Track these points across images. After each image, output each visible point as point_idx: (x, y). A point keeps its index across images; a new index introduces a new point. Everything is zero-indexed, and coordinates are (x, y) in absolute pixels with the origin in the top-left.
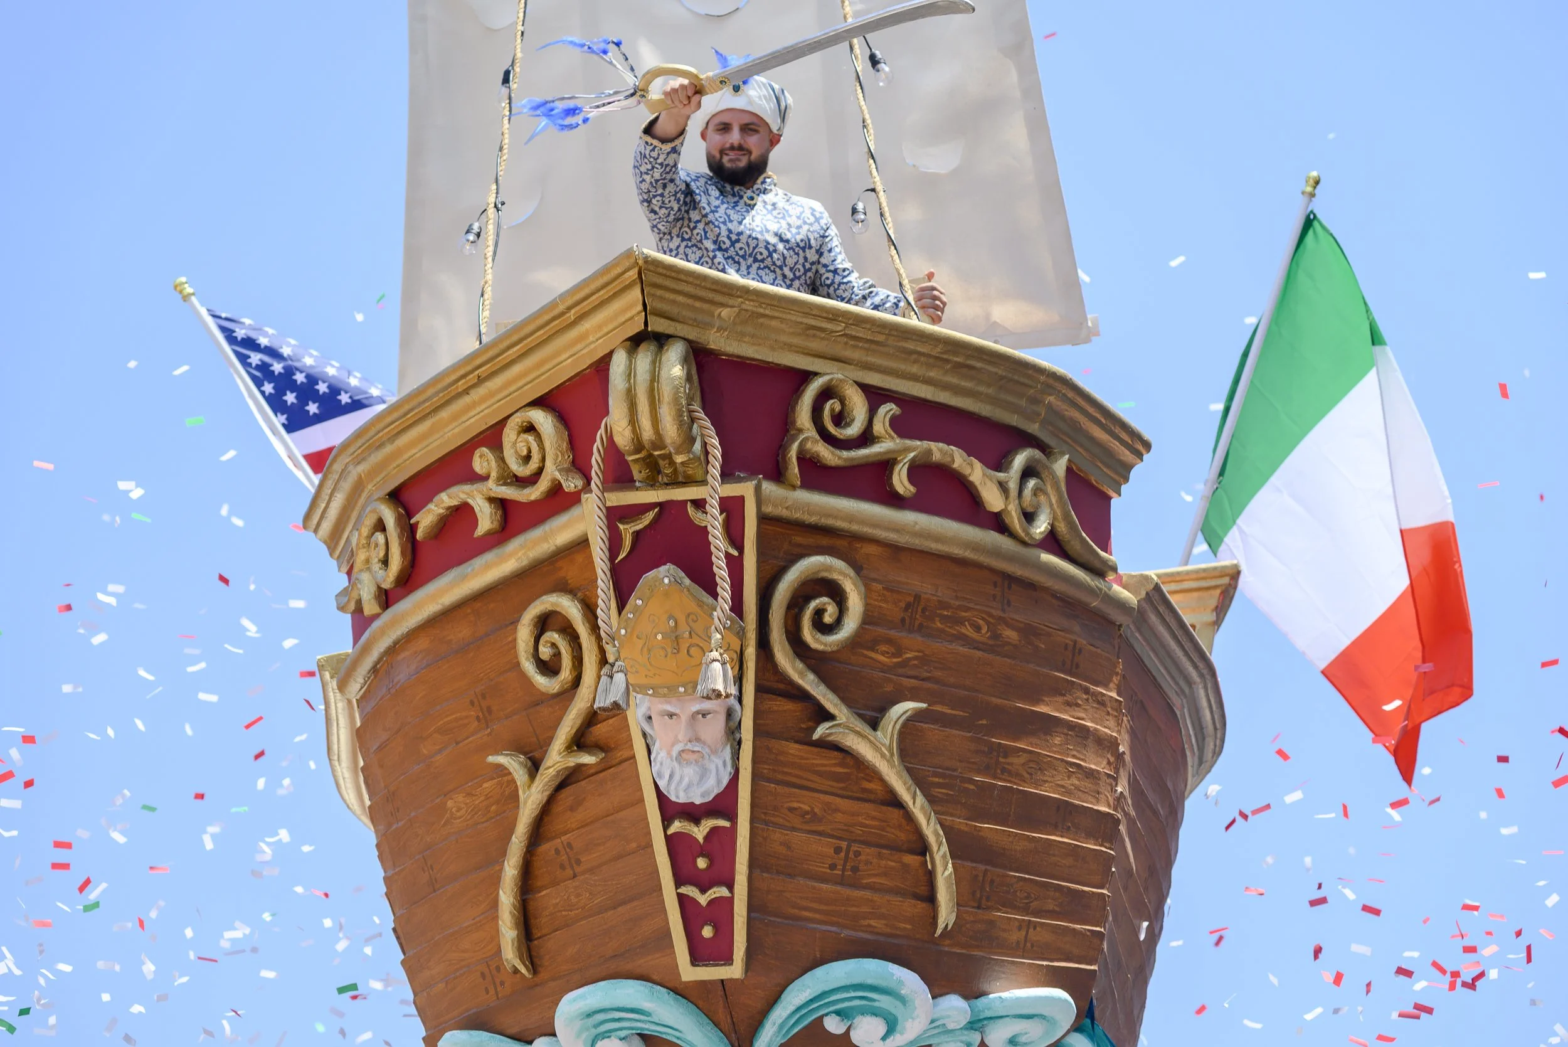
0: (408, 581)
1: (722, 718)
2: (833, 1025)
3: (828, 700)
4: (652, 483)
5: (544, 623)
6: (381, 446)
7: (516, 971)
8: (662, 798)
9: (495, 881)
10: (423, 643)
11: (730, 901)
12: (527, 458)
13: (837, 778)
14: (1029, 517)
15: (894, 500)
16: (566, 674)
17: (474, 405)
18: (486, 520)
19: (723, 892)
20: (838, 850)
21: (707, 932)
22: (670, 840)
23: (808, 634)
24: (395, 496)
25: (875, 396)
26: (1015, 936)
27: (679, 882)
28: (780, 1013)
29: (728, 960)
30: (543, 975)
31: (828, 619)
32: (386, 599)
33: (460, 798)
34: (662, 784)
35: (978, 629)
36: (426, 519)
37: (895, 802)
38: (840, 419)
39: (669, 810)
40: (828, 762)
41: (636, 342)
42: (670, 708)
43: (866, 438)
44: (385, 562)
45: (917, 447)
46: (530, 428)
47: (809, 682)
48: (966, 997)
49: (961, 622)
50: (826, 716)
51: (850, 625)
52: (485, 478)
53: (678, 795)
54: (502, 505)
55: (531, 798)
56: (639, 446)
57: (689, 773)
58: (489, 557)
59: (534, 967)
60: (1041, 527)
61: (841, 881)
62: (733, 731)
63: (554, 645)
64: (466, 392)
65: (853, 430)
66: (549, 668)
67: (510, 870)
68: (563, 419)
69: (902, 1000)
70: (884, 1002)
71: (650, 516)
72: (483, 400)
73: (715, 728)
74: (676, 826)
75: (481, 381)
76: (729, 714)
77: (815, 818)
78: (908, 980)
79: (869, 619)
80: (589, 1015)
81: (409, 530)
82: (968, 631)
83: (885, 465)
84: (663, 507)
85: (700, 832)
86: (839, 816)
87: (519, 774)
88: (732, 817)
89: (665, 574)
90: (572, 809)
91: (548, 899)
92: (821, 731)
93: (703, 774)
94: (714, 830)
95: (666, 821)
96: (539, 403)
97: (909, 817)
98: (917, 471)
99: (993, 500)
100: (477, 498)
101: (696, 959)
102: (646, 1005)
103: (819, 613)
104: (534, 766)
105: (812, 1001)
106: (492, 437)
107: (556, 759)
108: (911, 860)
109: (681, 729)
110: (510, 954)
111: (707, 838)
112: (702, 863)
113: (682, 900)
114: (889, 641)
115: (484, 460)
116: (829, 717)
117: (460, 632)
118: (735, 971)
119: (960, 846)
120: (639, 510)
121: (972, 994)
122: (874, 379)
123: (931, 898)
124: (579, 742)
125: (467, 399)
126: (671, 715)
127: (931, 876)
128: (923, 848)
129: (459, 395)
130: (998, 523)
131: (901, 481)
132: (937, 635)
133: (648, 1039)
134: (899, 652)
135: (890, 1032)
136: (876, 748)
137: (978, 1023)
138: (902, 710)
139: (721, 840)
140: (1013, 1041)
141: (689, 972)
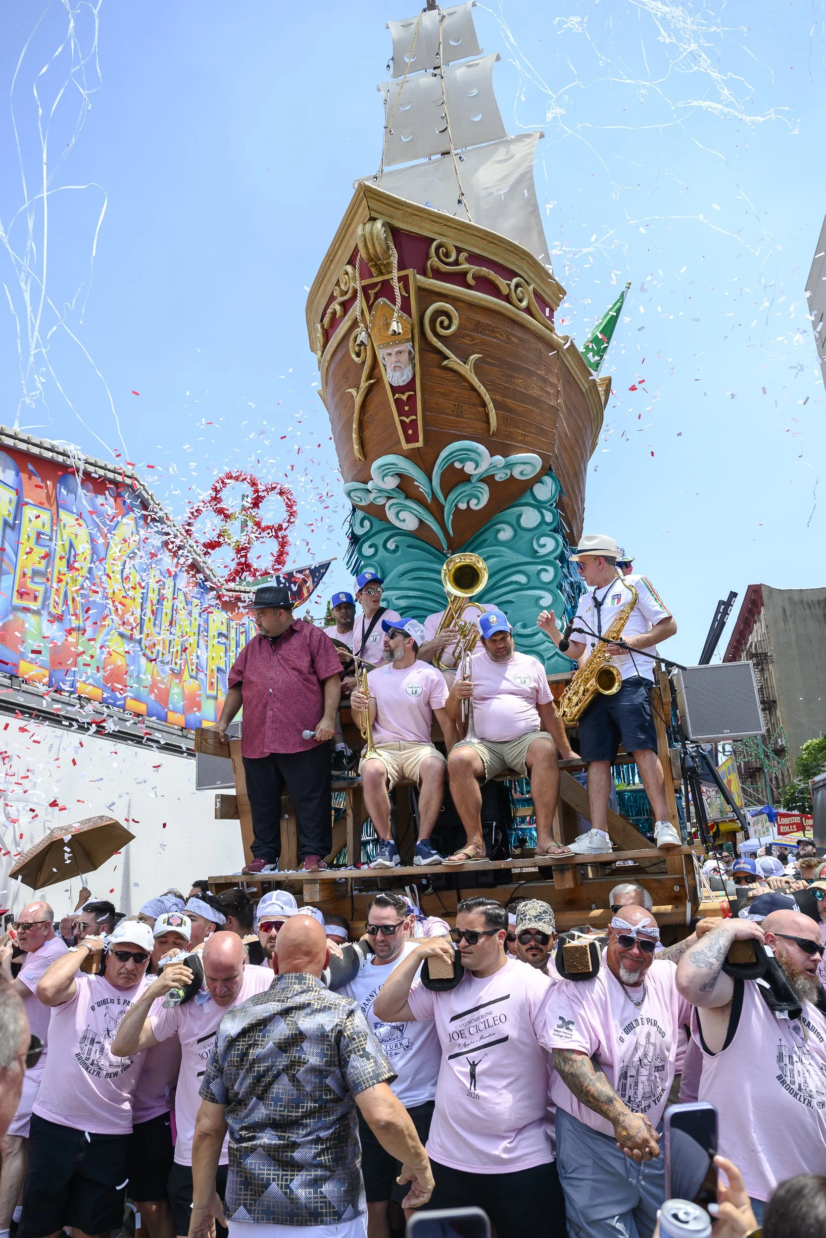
0: (326, 344)
1: (407, 355)
2: (458, 465)
3: (448, 353)
4: (381, 274)
7: (360, 459)
8: (391, 385)
9: (352, 429)
10: (333, 360)
11: (416, 420)
12: (346, 284)
13: (453, 381)
14: (521, 301)
15: (469, 287)
16: (363, 355)
18: (339, 312)
19: (414, 417)
20: (455, 405)
21: (410, 432)
22: (396, 401)
23: (439, 329)
24: (321, 320)
25: (459, 250)
26: (520, 438)
27: (400, 415)
28: (439, 461)
29: (418, 441)
30: (368, 459)
31: (446, 323)
32: (323, 351)
34: (391, 381)
35: (502, 335)
36: (327, 321)
37: (473, 389)
38: (447, 255)
39: (395, 390)
40: (450, 375)
41: (367, 222)
42: (389, 351)
43: (456, 263)
44: (320, 341)
45: (474, 269)
46: (346, 273)
47: (439, 345)
48: (504, 457)
49: (496, 332)
50: (447, 358)
51: (453, 328)
52: (338, 297)
53: (396, 384)
54: (342, 304)
55: (359, 400)
56: (371, 260)
57: (398, 374)
58: (342, 324)
59: (366, 459)
60: (524, 304)
61: (457, 416)
62: (412, 359)
65: (452, 259)
67: (355, 425)
68: (354, 267)
69: (479, 454)
70: (473, 455)
71: (379, 286)
73: (405, 357)
74: (397, 396)
75: (332, 261)
76: (410, 353)
77: (446, 395)
78: (481, 448)
79: (460, 327)
80: (380, 468)
81: (324, 327)
82: (499, 336)
83: (464, 274)
84: (383, 282)
85: (404, 397)
86: (454, 394)
87: (354, 393)
88: (414, 390)
89: (382, 302)
90: (371, 402)
91: (366, 432)
92: (445, 363)
93: (403, 375)
94: (409, 396)
96: (347, 264)
97: (479, 394)
98: (475, 278)
99: (505, 291)
100: (336, 305)
101: (408, 442)
102: (396, 462)
103: (442, 323)
104: (358, 391)
105: (448, 456)
106: (338, 282)
107: (364, 385)
108: (481, 408)
109: (396, 358)
110: (357, 454)
111: (408, 398)
112: (406, 408)
113: (402, 421)
114: (469, 336)
115: (337, 292)
117: (338, 354)
118: (420, 444)
119: (497, 405)
120: (376, 284)
121: (506, 455)
122: (459, 245)
123: (488, 422)
124: (370, 377)
125: (329, 273)
126: (390, 354)
127: (487, 415)
128: (484, 405)
130: (507, 299)
131: (470, 279)
132: (488, 335)
133: (400, 475)
134: (473, 339)
135: (477, 467)
136: (467, 369)
137: (508, 466)
138: (474, 357)
139: (412, 399)
140: (522, 473)
141: (405, 446)
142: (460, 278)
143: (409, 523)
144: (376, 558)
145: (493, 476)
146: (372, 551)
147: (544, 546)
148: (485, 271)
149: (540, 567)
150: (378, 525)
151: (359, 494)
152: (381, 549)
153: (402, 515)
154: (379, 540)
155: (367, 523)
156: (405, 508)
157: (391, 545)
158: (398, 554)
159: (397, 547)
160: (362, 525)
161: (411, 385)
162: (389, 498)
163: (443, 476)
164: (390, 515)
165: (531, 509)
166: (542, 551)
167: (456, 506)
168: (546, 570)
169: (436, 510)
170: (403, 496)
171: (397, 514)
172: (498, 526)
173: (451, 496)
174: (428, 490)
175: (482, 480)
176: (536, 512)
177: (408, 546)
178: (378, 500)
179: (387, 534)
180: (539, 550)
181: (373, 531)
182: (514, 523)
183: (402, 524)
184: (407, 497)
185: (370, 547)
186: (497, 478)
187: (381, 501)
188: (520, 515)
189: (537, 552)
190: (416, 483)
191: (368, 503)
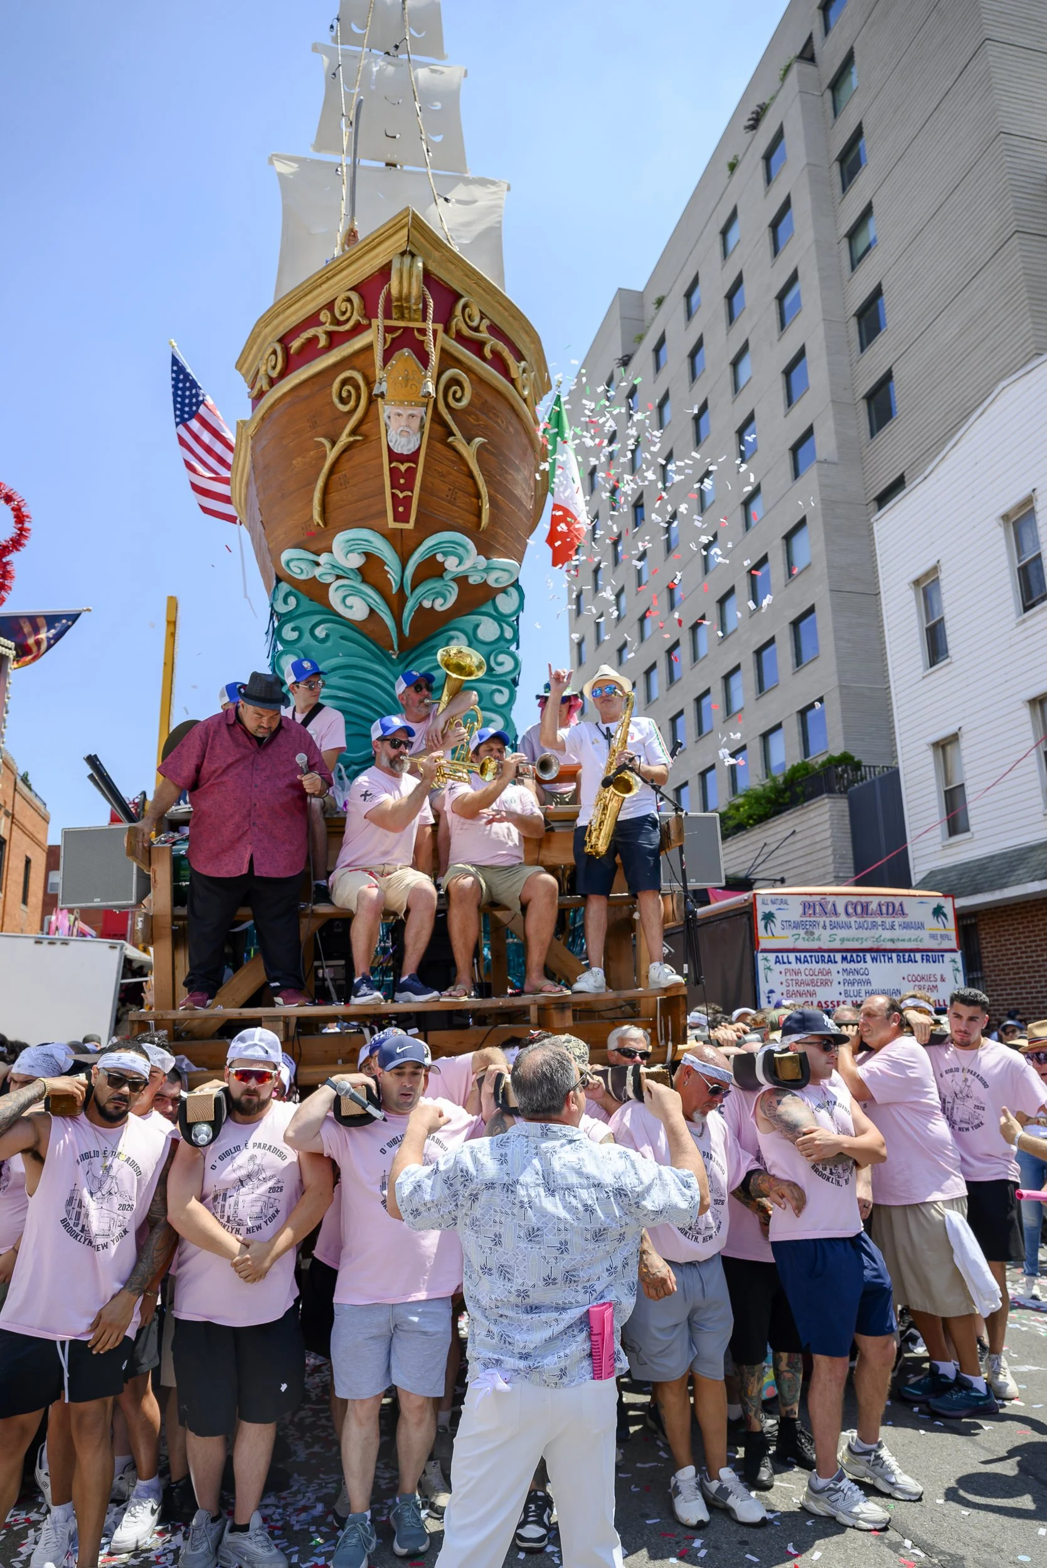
0: (283, 375)
1: (419, 420)
2: (440, 558)
3: (454, 428)
4: (402, 317)
5: (344, 382)
6: (277, 316)
7: (318, 525)
8: (389, 449)
9: (313, 490)
10: (288, 399)
11: (411, 497)
12: (344, 313)
13: (453, 462)
14: (523, 388)
15: (485, 360)
16: (352, 403)
17: (323, 293)
18: (323, 342)
19: (409, 494)
20: (450, 489)
21: (401, 509)
22: (391, 470)
23: (450, 399)
24: (280, 341)
25: (482, 315)
26: (501, 540)
27: (392, 488)
28: (422, 549)
29: (407, 521)
30: (329, 527)
31: (458, 395)
32: (272, 382)
33: (299, 459)
34: (391, 445)
35: (502, 422)
36: (295, 345)
37: (471, 475)
38: (470, 317)
39: (393, 456)
40: (450, 454)
41: (403, 254)
42: (400, 411)
43: (478, 329)
44: (274, 368)
45: (493, 341)
46: (349, 300)
47: (448, 418)
48: (486, 559)
49: (498, 417)
50: (452, 434)
51: (464, 402)
52: (323, 324)
53: (397, 450)
54: (330, 334)
55: (332, 455)
56: (399, 299)
57: (404, 440)
58: (324, 357)
59: (325, 524)
60: (526, 392)
61: (449, 502)
62: (422, 427)
63: (349, 392)
64: (320, 285)
65: (475, 324)
66: (343, 401)
67: (320, 483)
68: (362, 296)
69: (467, 550)
70: (460, 550)
71: (400, 332)
72: (327, 290)
73: (416, 423)
74: (394, 464)
75: (328, 279)
76: (422, 419)
77: (443, 476)
78: (471, 545)
79: (470, 404)
80: (347, 542)
81: (286, 350)
82: (500, 421)
83: (483, 343)
84: (406, 329)
85: (403, 467)
86: (453, 477)
87: (328, 445)
88: (416, 463)
89: (406, 352)
90: (348, 461)
91: (334, 497)
92: (450, 439)
93: (409, 442)
94: (409, 468)
95: (390, 462)
96: (352, 289)
97: (476, 485)
98: (492, 351)
99: (514, 374)
100: (319, 331)
101: (395, 520)
102: (372, 539)
103: (455, 393)
104: (333, 443)
105: (433, 545)
106: (330, 306)
107: (344, 439)
108: (474, 500)
109: (403, 421)
110: (317, 518)
111: (406, 470)
112: (402, 481)
113: (394, 495)
114: (476, 413)
115: (325, 316)
116: (454, 435)
117: (305, 392)
118: (410, 525)
119: (492, 502)
120: (396, 329)
121: (488, 558)
122: (483, 309)
123: (479, 515)
124: (353, 432)
125: (319, 290)
126: (399, 415)
127: (479, 510)
128: (478, 496)
129: (317, 287)
130: (512, 381)
131: (487, 352)
132: (490, 418)
133: (367, 555)
134: (478, 420)
135: (460, 564)
136: (469, 452)
137: (488, 570)
138: (479, 440)
139: (411, 472)
140: (496, 580)
141: (392, 524)
142: (477, 347)
143: (357, 610)
144: (299, 645)
145: (467, 577)
146: (295, 635)
147: (501, 664)
148: (501, 347)
149: (495, 687)
150: (307, 605)
151: (303, 565)
152: (307, 635)
153: (349, 600)
154: (306, 623)
155: (292, 601)
156: (358, 593)
157: (320, 632)
158: (329, 644)
159: (327, 635)
160: (285, 601)
161: (413, 457)
162: (338, 577)
163: (419, 566)
164: (335, 598)
165: (491, 620)
166: (499, 670)
167: (420, 604)
168: (500, 692)
169: (396, 603)
170: (359, 578)
171: (345, 598)
172: (452, 633)
173: (420, 590)
174: (398, 578)
175: (454, 580)
176: (496, 624)
177: (342, 638)
178: (324, 577)
179: (317, 618)
180: (496, 668)
181: (300, 611)
182: (470, 632)
183: (348, 610)
184: (364, 581)
185: (293, 629)
186: (471, 581)
187: (327, 579)
188: (477, 626)
189: (493, 670)
190: (386, 568)
191: (310, 576)
